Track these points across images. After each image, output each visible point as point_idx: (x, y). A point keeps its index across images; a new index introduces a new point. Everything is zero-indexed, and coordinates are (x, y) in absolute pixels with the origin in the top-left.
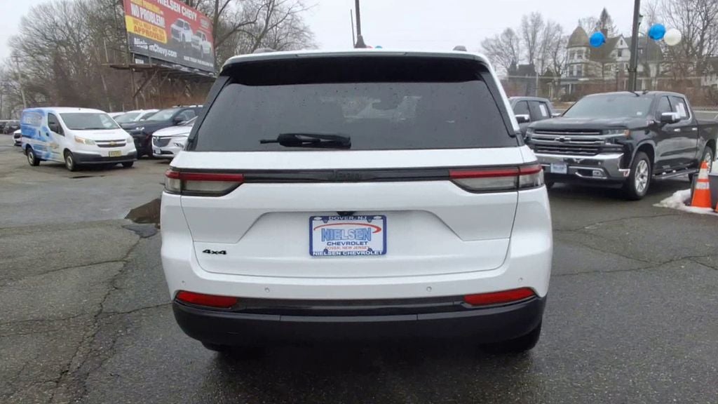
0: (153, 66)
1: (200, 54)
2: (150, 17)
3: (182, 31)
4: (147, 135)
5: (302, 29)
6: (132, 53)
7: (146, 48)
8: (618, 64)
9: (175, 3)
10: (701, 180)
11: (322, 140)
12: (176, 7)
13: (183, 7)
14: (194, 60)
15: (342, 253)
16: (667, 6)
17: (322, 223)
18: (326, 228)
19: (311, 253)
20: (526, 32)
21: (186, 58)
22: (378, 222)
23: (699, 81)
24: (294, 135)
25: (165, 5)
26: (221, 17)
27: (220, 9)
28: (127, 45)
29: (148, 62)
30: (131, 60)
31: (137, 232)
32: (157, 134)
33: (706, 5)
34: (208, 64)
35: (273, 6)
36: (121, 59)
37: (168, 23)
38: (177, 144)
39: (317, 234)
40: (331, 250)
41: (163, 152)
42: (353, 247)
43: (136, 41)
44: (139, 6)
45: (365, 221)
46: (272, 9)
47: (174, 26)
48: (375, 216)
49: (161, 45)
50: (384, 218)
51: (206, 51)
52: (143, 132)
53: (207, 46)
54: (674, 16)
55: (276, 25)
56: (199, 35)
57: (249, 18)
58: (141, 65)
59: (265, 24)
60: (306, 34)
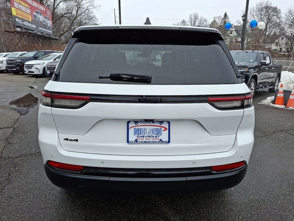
0: (25, 31)
1: (46, 26)
2: (24, 9)
3: (38, 16)
4: (22, 63)
5: (92, 17)
6: (15, 25)
7: (22, 23)
8: (230, 37)
9: (35, 3)
10: (280, 93)
11: (135, 78)
12: (35, 4)
13: (39, 5)
14: (44, 29)
15: (145, 142)
16: (252, 12)
17: (134, 125)
18: (136, 127)
19: (128, 142)
20: (191, 22)
21: (40, 28)
22: (166, 125)
23: (264, 46)
24: (119, 75)
25: (30, 3)
26: (56, 10)
27: (55, 6)
28: (12, 21)
29: (22, 30)
30: (15, 29)
31: (18, 112)
32: (27, 63)
33: (268, 13)
34: (50, 31)
35: (80, 6)
36: (10, 28)
37: (32, 12)
38: (36, 68)
39: (131, 131)
40: (139, 140)
41: (29, 72)
42: (152, 138)
43: (17, 20)
44: (18, 3)
45: (158, 124)
46: (79, 7)
47: (34, 13)
48: (164, 121)
49: (28, 22)
50: (169, 123)
51: (49, 25)
52: (20, 62)
53: (50, 23)
54: (255, 17)
55: (81, 15)
56: (46, 18)
57: (69, 11)
58: (19, 31)
59: (76, 14)
60: (94, 19)
